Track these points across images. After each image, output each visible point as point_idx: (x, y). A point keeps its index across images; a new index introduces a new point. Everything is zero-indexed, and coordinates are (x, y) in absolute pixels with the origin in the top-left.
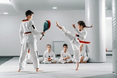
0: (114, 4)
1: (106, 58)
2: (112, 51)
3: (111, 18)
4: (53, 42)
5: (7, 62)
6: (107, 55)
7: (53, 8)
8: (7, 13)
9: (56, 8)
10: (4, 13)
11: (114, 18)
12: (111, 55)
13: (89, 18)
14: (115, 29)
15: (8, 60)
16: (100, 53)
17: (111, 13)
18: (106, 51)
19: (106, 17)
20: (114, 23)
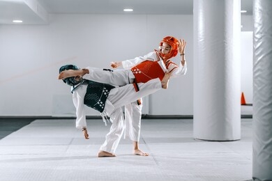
0: (258, 6)
3: (252, 33)
7: (125, 10)
8: (21, 21)
9: (132, 10)
10: (14, 21)
13: (201, 37)
16: (227, 120)
20: (257, 54)
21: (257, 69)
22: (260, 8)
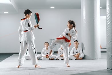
0: (108, 4)
2: (106, 48)
3: (106, 17)
4: (51, 39)
5: (8, 58)
6: (102, 52)
7: (51, 7)
8: (8, 12)
9: (54, 7)
10: (5, 12)
11: (108, 17)
13: (84, 17)
14: (109, 28)
15: (8, 57)
16: (95, 51)
17: (106, 12)
18: (101, 48)
19: (101, 16)
20: (108, 22)
21: (108, 27)
22: (109, 5)
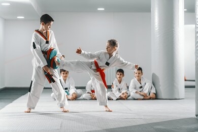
1: (185, 92)
2: (194, 81)
3: (194, 26)
6: (186, 87)
8: (23, 17)
9: (103, 9)
10: (18, 17)
12: (194, 87)
13: (156, 27)
16: (175, 84)
18: (185, 80)
19: (185, 24)
